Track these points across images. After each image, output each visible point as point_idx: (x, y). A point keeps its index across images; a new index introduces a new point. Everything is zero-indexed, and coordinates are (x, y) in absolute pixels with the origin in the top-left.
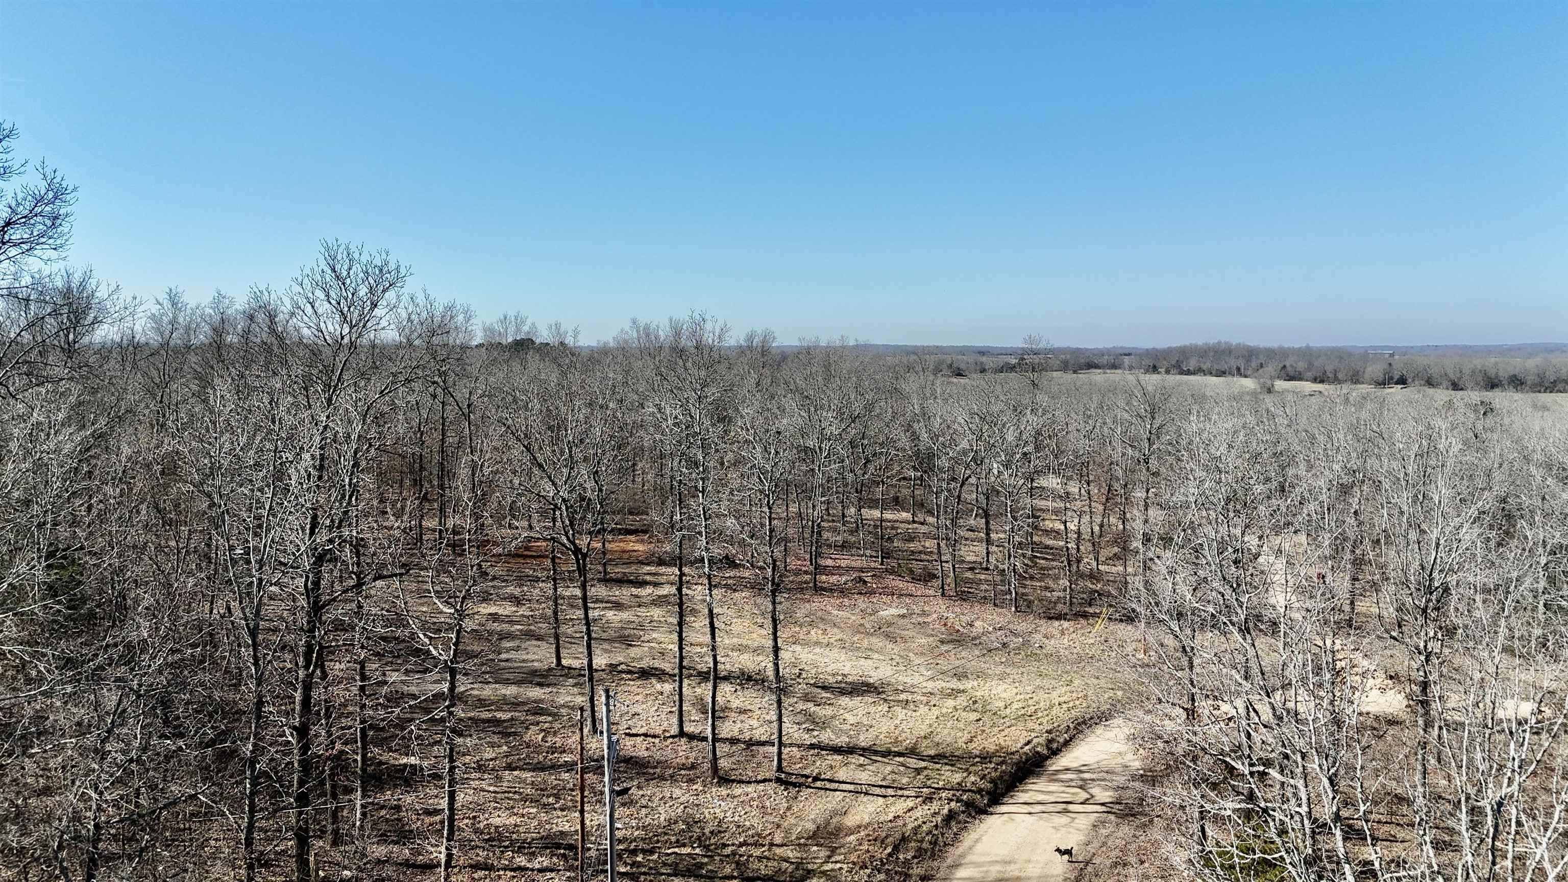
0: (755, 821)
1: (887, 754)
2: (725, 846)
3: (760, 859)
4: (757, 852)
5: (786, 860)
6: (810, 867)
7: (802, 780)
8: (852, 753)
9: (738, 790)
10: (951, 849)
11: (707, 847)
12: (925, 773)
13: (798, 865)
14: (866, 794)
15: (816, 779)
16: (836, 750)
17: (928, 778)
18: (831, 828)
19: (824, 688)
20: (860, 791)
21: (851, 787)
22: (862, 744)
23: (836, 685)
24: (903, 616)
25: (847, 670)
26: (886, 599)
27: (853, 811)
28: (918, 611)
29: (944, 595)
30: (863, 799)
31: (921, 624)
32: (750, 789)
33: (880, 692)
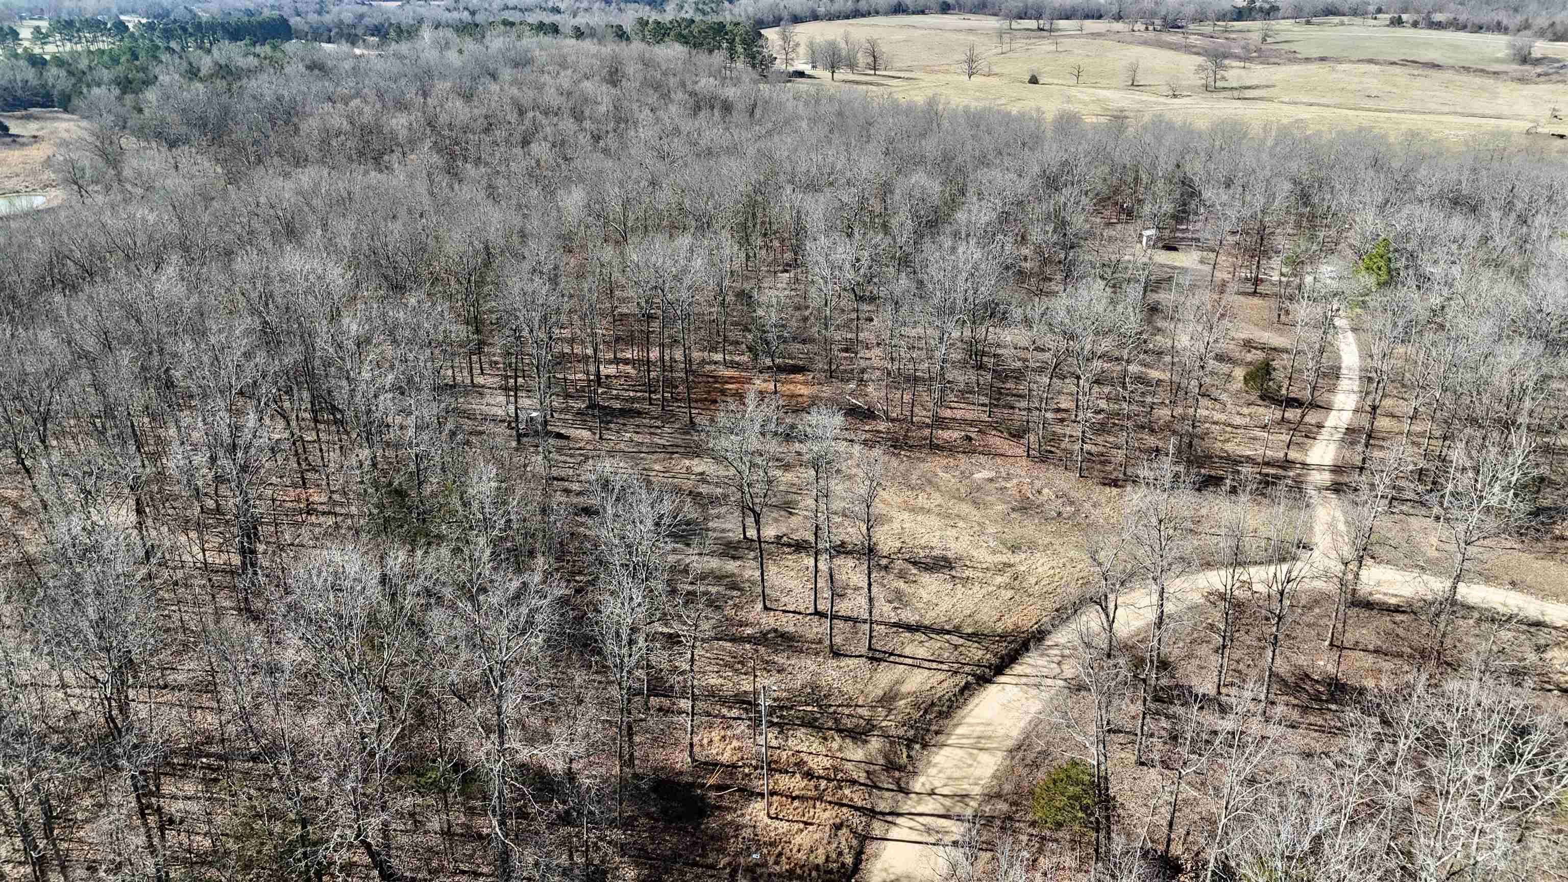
0: (850, 688)
1: (942, 631)
2: (831, 706)
3: (848, 715)
4: (847, 711)
5: (861, 717)
6: (875, 723)
7: (881, 655)
8: (917, 630)
9: (844, 662)
10: (959, 711)
11: (820, 707)
12: (962, 649)
13: (869, 721)
14: (919, 667)
15: (891, 654)
16: (909, 628)
17: (961, 654)
18: (892, 694)
19: (915, 564)
20: (917, 664)
21: (910, 661)
22: (927, 623)
23: (923, 560)
24: (991, 480)
25: (935, 542)
26: (982, 459)
27: (907, 681)
28: (1004, 474)
29: (1028, 456)
30: (916, 670)
31: (1003, 489)
32: (850, 662)
33: (952, 568)
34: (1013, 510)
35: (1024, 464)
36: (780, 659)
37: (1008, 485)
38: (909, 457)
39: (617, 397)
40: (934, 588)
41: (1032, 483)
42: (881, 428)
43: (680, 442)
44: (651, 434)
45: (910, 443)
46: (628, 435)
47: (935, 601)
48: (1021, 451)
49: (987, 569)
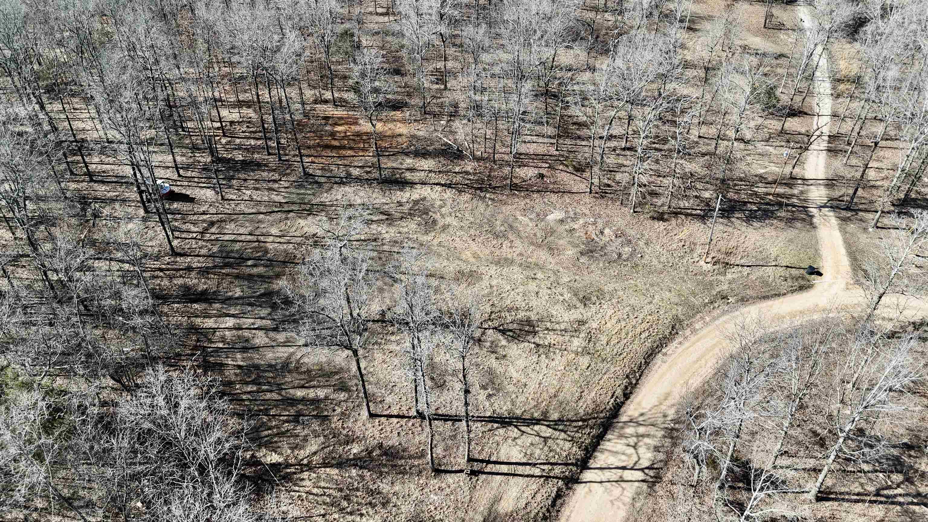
1: (534, 421)
7: (480, 466)
8: (510, 424)
9: (445, 481)
12: (550, 442)
14: (514, 475)
15: (488, 462)
16: (503, 422)
17: (550, 450)
19: (503, 332)
20: (512, 471)
21: (504, 469)
22: (518, 412)
23: (511, 327)
24: (562, 221)
25: (520, 302)
26: (554, 197)
27: (505, 497)
28: (572, 214)
29: (591, 193)
30: (513, 480)
31: (572, 231)
32: (451, 481)
33: (535, 333)
34: (582, 254)
35: (588, 201)
36: (385, 487)
37: (576, 226)
38: (493, 200)
39: (239, 148)
40: (521, 363)
41: (595, 223)
42: (469, 168)
43: (294, 198)
44: (270, 189)
45: (494, 184)
46: (248, 192)
47: (524, 381)
48: (583, 187)
49: (565, 330)
